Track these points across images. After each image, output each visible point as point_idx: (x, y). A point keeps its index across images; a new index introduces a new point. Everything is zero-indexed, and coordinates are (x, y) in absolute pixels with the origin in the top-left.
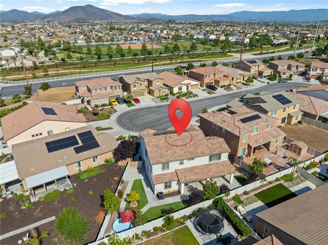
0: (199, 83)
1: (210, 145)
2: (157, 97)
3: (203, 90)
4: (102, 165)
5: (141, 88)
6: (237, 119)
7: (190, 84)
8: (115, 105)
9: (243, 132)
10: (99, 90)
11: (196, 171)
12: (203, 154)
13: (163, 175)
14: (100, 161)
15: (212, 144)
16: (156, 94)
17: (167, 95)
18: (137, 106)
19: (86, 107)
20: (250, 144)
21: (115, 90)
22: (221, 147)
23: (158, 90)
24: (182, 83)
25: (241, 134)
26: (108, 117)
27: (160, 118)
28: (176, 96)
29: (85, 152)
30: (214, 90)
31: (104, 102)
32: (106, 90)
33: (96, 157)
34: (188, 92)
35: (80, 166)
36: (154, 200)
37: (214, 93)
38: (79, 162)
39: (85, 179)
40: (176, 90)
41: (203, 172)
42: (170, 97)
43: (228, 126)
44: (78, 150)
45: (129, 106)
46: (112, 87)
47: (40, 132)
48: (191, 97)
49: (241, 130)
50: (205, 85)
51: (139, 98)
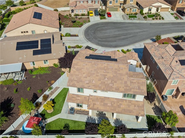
0: (170, 7)
1: (129, 83)
2: (127, 15)
3: (172, 14)
4: (51, 67)
5: (115, 5)
6: (176, 59)
7: (161, 6)
8: (91, 16)
9: (175, 76)
10: (82, 3)
11: (106, 102)
12: (117, 90)
13: (78, 96)
14: (50, 64)
15: (131, 82)
16: (128, 11)
17: (136, 14)
18: (108, 20)
19: (70, 14)
20: (180, 89)
21: (95, 3)
22: (139, 88)
23: (129, 9)
24: (153, 5)
25: (172, 77)
26: (81, 26)
27: (119, 34)
28: (143, 16)
29: (39, 56)
30: (182, 15)
31: (84, 13)
32: (87, 3)
33: (47, 61)
34: (156, 14)
35: (34, 64)
36: (66, 113)
37: (181, 19)
38: (33, 62)
39: (34, 75)
40: (146, 10)
41: (112, 105)
42: (139, 15)
43: (163, 64)
44: (35, 53)
45: (101, 19)
46: (93, 1)
47: (27, 31)
48: (157, 19)
49: (174, 73)
50: (176, 9)
51: (112, 13)
